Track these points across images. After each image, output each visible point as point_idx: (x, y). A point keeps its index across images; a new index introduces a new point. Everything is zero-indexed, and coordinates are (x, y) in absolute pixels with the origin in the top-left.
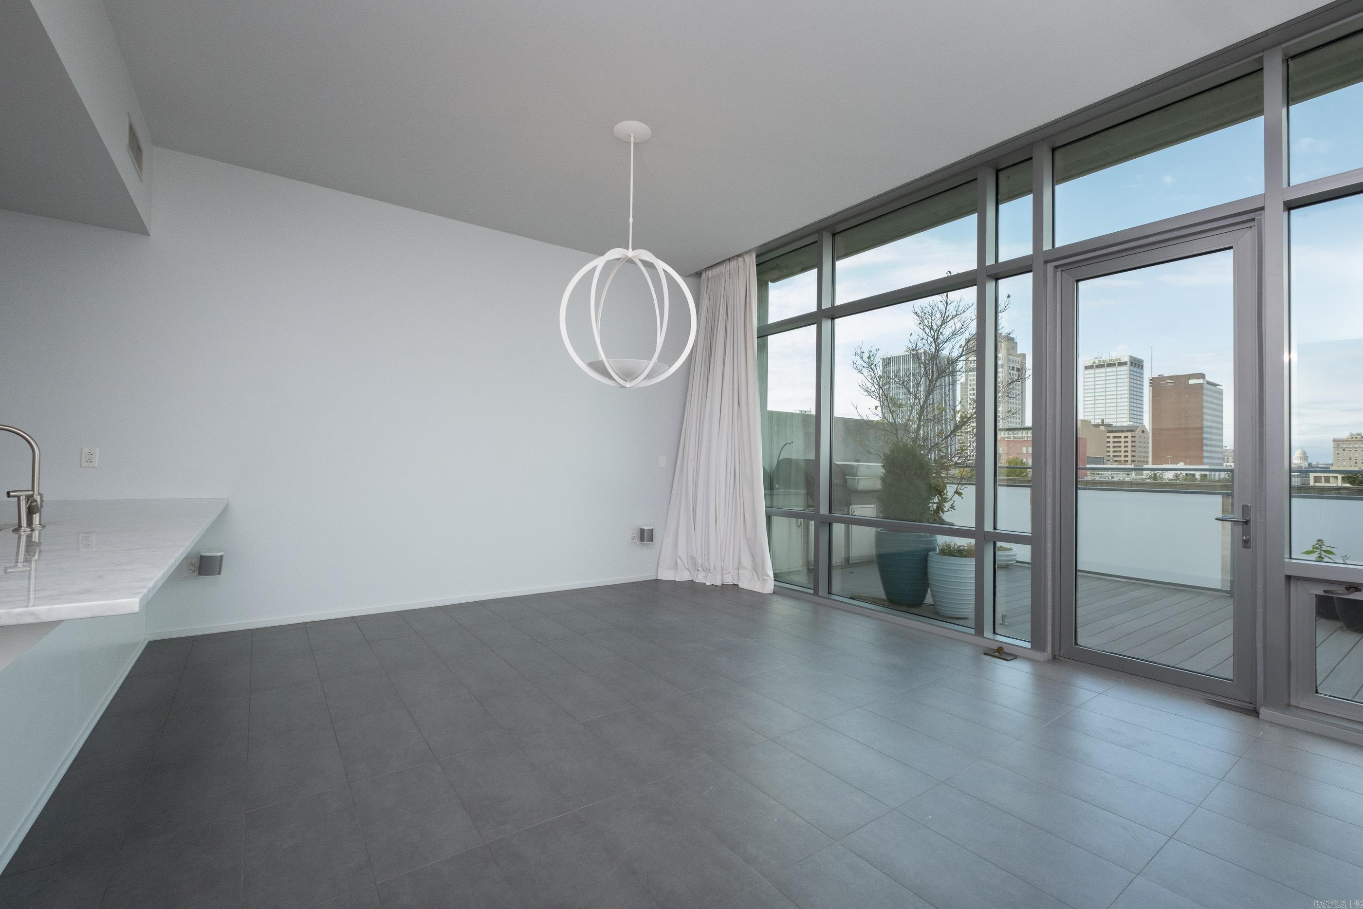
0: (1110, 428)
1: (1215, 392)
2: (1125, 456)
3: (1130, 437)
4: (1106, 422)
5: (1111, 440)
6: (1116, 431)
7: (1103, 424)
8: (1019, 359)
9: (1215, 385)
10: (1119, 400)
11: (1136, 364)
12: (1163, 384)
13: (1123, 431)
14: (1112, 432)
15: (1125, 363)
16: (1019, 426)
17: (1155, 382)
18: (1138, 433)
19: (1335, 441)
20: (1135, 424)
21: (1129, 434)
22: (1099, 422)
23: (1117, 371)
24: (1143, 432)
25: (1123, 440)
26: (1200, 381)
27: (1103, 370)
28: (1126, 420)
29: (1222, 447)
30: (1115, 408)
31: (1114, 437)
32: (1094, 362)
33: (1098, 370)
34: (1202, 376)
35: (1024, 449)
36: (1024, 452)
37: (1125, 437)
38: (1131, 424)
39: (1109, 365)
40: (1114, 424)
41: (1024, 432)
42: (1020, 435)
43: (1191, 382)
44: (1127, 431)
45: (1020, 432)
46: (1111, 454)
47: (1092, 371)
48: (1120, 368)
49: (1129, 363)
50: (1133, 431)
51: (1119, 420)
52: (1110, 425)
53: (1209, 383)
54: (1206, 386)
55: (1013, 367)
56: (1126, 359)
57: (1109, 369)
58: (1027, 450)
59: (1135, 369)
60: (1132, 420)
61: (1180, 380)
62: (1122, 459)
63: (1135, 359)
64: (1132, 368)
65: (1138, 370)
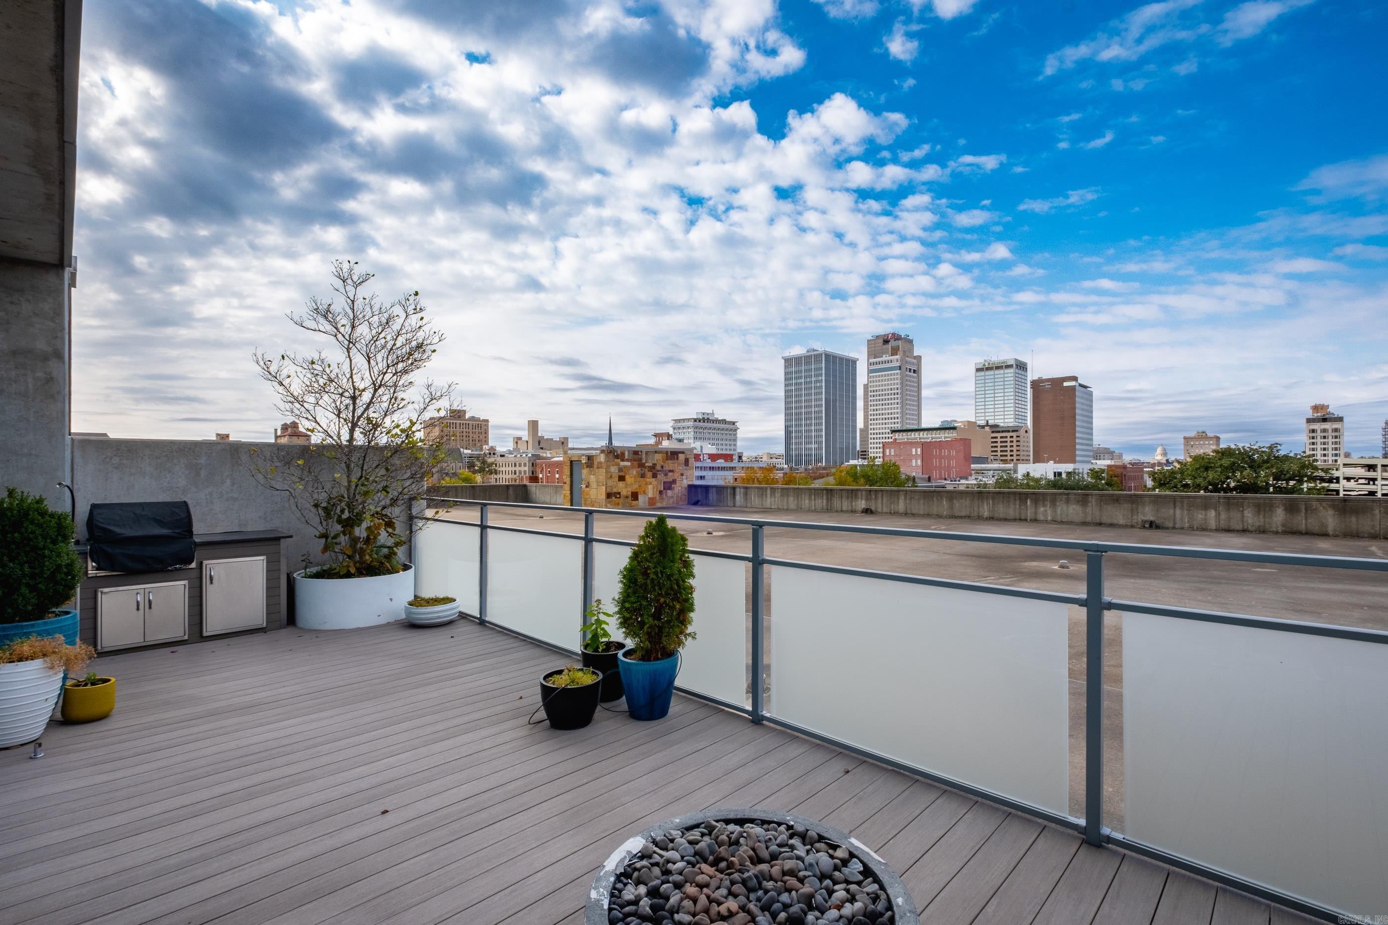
0: (995, 428)
1: (1086, 393)
2: (1012, 456)
3: (1015, 437)
4: (991, 422)
5: (999, 440)
6: (1003, 432)
7: (987, 425)
8: (915, 361)
9: (1086, 387)
10: (1006, 402)
11: (1021, 367)
12: (1042, 386)
13: (1009, 431)
14: (999, 432)
15: (1010, 366)
16: (916, 427)
17: (1036, 384)
18: (1022, 432)
19: (1185, 438)
20: (1020, 425)
21: (1014, 434)
22: (983, 423)
23: (1004, 374)
24: (1026, 432)
25: (1009, 439)
26: (1073, 383)
27: (991, 372)
28: (1012, 420)
29: (1091, 445)
30: (1002, 409)
31: (1002, 437)
32: (984, 365)
33: (988, 373)
34: (1075, 379)
35: (914, 450)
36: (914, 453)
37: (1011, 437)
38: (1017, 424)
39: (998, 368)
40: (1002, 425)
41: (917, 434)
42: (913, 436)
43: (1066, 384)
44: (1013, 431)
45: (913, 434)
46: (999, 454)
47: (982, 373)
48: (1007, 371)
49: (1014, 366)
50: (1017, 431)
51: (1006, 421)
52: (996, 426)
53: (1081, 385)
54: (1078, 388)
55: (910, 369)
56: (1012, 362)
57: (997, 372)
58: (916, 451)
59: (1020, 372)
60: (1017, 420)
61: (1057, 383)
62: (1009, 458)
63: (1020, 361)
64: (1017, 371)
65: (1023, 373)
